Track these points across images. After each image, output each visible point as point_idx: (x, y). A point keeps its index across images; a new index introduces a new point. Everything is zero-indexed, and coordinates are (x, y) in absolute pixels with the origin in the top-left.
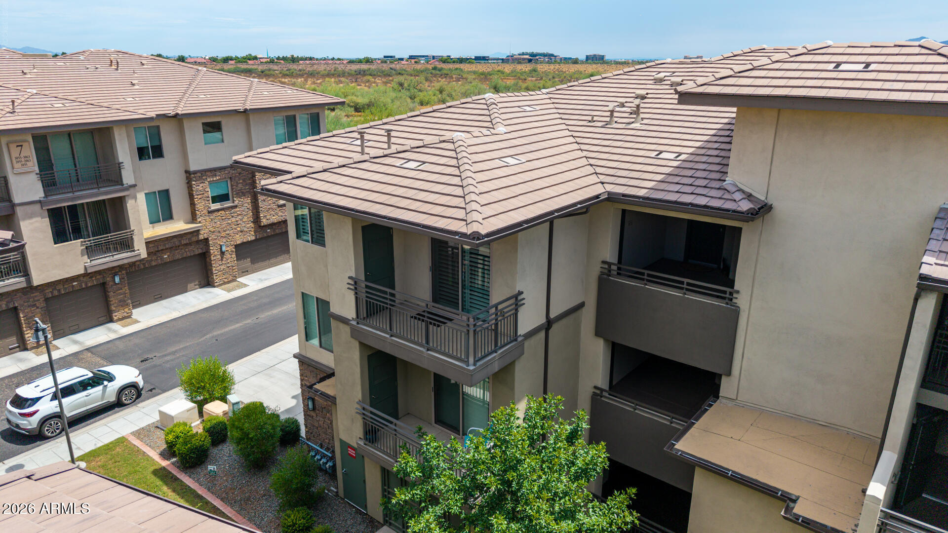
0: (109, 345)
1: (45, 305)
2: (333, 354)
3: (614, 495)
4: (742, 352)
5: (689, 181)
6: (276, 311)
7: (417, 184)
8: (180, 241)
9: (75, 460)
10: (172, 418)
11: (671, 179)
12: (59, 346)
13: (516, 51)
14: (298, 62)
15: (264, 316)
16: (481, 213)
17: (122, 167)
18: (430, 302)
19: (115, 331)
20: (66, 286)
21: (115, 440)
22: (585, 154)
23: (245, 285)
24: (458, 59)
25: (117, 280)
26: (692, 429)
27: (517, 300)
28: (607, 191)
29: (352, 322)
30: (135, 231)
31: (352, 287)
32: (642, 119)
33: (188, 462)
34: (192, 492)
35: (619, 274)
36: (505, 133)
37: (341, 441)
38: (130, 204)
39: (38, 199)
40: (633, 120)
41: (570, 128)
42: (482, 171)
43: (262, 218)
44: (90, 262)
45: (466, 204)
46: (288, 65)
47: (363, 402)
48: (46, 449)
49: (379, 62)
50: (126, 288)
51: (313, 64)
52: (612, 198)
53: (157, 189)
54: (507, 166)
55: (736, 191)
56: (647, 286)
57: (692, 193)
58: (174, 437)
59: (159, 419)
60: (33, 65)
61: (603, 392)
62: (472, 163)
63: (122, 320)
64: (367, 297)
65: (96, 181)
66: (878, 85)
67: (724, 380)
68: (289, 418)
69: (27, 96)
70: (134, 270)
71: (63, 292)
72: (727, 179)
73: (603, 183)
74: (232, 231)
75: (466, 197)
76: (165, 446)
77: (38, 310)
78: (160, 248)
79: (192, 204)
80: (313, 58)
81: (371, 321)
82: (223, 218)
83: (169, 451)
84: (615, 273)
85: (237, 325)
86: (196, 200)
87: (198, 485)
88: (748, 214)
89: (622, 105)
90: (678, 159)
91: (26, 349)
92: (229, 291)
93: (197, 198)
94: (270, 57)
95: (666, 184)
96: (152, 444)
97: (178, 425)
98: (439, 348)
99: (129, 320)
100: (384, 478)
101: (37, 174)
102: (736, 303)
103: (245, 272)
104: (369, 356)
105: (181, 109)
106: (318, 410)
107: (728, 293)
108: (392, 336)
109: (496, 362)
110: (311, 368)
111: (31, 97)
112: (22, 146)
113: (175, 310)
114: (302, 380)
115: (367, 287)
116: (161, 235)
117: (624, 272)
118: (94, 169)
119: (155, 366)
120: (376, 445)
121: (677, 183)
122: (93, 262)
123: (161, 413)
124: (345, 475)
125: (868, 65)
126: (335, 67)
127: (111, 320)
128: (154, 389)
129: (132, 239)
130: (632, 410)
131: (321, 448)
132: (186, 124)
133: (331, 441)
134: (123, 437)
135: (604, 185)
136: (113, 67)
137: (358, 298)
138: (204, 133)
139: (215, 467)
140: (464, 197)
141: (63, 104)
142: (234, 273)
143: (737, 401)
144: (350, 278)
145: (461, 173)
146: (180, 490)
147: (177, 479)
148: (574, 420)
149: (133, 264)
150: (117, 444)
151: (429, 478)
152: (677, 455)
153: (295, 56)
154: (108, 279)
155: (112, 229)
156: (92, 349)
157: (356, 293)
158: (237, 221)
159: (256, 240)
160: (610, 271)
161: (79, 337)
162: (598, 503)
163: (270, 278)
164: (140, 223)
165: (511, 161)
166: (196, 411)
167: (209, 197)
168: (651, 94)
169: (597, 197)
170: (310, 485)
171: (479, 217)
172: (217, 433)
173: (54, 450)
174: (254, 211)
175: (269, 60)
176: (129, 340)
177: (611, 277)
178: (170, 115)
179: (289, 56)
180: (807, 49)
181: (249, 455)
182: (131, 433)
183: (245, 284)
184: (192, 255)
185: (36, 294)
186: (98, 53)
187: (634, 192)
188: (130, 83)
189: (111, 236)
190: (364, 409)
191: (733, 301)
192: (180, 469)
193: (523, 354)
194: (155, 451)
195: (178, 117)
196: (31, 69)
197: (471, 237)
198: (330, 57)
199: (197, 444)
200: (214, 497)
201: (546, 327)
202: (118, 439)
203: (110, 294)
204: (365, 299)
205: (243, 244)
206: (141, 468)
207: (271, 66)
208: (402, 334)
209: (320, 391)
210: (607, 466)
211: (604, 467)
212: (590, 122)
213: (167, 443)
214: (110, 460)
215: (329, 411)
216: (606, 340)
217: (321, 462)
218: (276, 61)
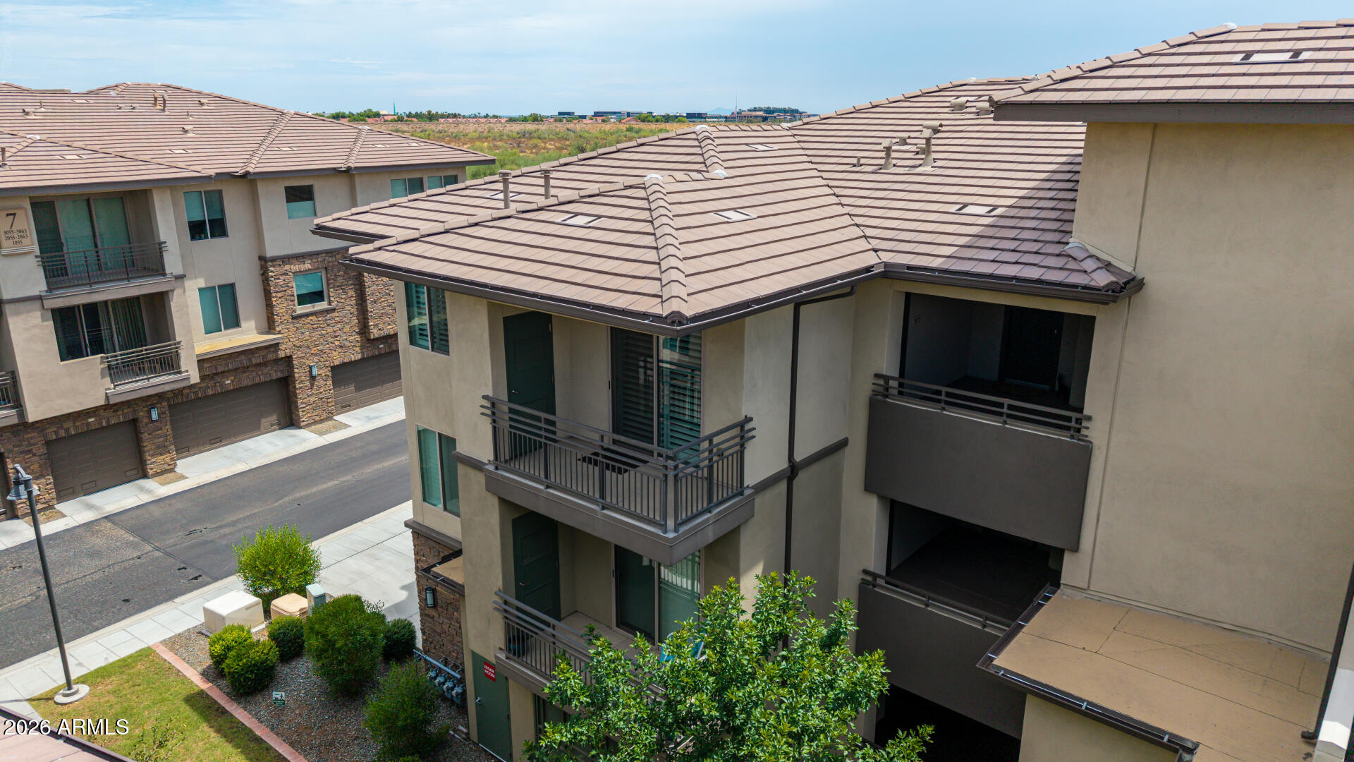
0: (139, 512)
1: (45, 452)
2: (459, 519)
3: (898, 738)
4: (1096, 513)
5: (1013, 245)
6: (388, 463)
7: (588, 247)
8: (250, 359)
9: (72, 682)
10: (222, 618)
11: (982, 243)
12: (65, 512)
13: (745, 106)
14: (438, 120)
15: (370, 470)
16: (685, 286)
17: (164, 249)
18: (609, 432)
19: (149, 492)
20: (78, 424)
21: (137, 652)
22: (847, 210)
23: (346, 426)
24: (664, 116)
25: (155, 415)
26: (1020, 635)
27: (743, 430)
28: (883, 262)
29: (487, 467)
30: (182, 344)
31: (488, 412)
32: (935, 160)
33: (243, 686)
34: (247, 732)
35: (900, 393)
36: (725, 178)
37: (474, 654)
38: (175, 304)
39: (38, 293)
40: (921, 162)
41: (825, 175)
42: (689, 228)
43: (371, 327)
44: (114, 388)
45: (662, 272)
46: (423, 125)
47: (504, 593)
48: (30, 666)
49: (552, 120)
50: (168, 427)
51: (458, 124)
52: (890, 273)
53: (217, 282)
54: (728, 222)
55: (1086, 258)
56: (945, 412)
57: (1017, 263)
58: (223, 648)
59: (203, 620)
60: (40, 102)
61: (877, 579)
62: (674, 216)
63: (161, 475)
64: (511, 427)
65: (125, 269)
66: (1318, 80)
67: (1068, 558)
68: (399, 620)
69: (26, 144)
70: (180, 401)
71: (73, 433)
72: (1071, 240)
73: (876, 251)
74: (328, 346)
75: (661, 262)
76: (209, 662)
77: (34, 458)
78: (220, 370)
79: (269, 306)
80: (459, 115)
81: (516, 465)
82: (315, 326)
83: (216, 668)
84: (895, 392)
85: (331, 484)
86: (275, 299)
87: (256, 721)
88: (1108, 291)
89: (904, 142)
90: (993, 214)
91: (15, 517)
92: (321, 433)
93: (276, 297)
94: (397, 113)
95: (976, 251)
96: (191, 658)
97: (232, 629)
98: (620, 504)
99: (170, 475)
100: (539, 709)
101: (36, 257)
102: (1087, 436)
103: (346, 407)
104: (514, 521)
105: (254, 166)
106: (442, 607)
107: (1074, 420)
108: (548, 487)
109: (710, 527)
110: (430, 542)
111: (32, 145)
112: (14, 214)
113: (239, 460)
114: (417, 561)
115: (511, 411)
116: (224, 350)
117: (907, 391)
118: (122, 251)
119: (205, 543)
120: (524, 660)
121: (992, 249)
122: (118, 388)
123: (207, 612)
124: (479, 706)
125: (1297, 53)
126: (489, 128)
127: (145, 476)
128: (200, 576)
129: (178, 354)
130: (923, 607)
131: (445, 666)
132: (262, 188)
133: (460, 656)
134: (149, 648)
135: (879, 253)
136: (158, 107)
137: (497, 429)
138: (288, 202)
139: (283, 694)
140: (659, 264)
141: (78, 155)
142: (330, 408)
143: (1089, 592)
144: (484, 397)
145: (655, 229)
146: (229, 728)
147: (224, 712)
148: (833, 615)
149: (179, 392)
150: (139, 658)
151: (601, 709)
152: (999, 677)
153: (434, 112)
154: (141, 414)
155: (149, 339)
156: (113, 518)
157: (494, 421)
158: (335, 332)
159: (363, 360)
160: (887, 389)
161: (96, 499)
162: (871, 751)
163: (382, 416)
164: (190, 332)
165: (734, 216)
166: (260, 608)
167: (293, 296)
168: (947, 126)
169: (868, 269)
170: (427, 722)
171: (683, 292)
172: (289, 641)
173: (42, 667)
174: (360, 317)
175: (396, 117)
176: (170, 505)
177: (889, 398)
178: (237, 174)
179: (424, 112)
180: (1196, 36)
181: (335, 675)
182: (161, 642)
183: (345, 424)
184: (267, 380)
185: (33, 435)
186: (137, 87)
187: (925, 262)
188: (181, 129)
189: (146, 350)
190: (506, 603)
191: (1082, 433)
192: (230, 697)
193: (753, 516)
194: (196, 669)
195: (249, 177)
196: (37, 107)
197: (669, 321)
198: (483, 114)
199: (257, 658)
200: (280, 740)
201: (789, 474)
202: (140, 651)
203: (143, 436)
204: (507, 429)
205: (344, 365)
206: (171, 695)
207: (400, 126)
208: (563, 483)
209: (441, 576)
210: (886, 690)
211: (881, 691)
212: (854, 166)
213: (212, 656)
214: (126, 683)
215: (457, 609)
216: (882, 498)
217: (445, 687)
218: (405, 118)
